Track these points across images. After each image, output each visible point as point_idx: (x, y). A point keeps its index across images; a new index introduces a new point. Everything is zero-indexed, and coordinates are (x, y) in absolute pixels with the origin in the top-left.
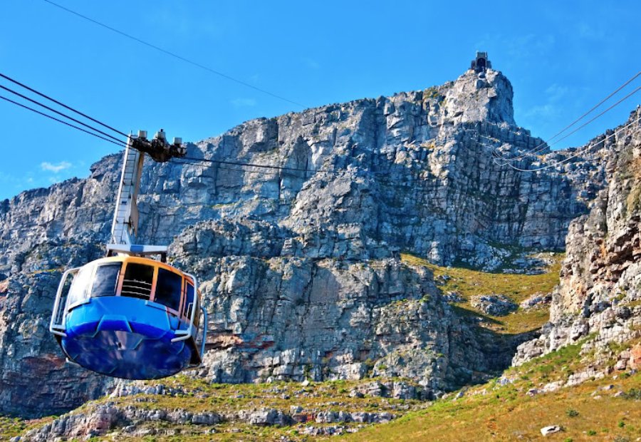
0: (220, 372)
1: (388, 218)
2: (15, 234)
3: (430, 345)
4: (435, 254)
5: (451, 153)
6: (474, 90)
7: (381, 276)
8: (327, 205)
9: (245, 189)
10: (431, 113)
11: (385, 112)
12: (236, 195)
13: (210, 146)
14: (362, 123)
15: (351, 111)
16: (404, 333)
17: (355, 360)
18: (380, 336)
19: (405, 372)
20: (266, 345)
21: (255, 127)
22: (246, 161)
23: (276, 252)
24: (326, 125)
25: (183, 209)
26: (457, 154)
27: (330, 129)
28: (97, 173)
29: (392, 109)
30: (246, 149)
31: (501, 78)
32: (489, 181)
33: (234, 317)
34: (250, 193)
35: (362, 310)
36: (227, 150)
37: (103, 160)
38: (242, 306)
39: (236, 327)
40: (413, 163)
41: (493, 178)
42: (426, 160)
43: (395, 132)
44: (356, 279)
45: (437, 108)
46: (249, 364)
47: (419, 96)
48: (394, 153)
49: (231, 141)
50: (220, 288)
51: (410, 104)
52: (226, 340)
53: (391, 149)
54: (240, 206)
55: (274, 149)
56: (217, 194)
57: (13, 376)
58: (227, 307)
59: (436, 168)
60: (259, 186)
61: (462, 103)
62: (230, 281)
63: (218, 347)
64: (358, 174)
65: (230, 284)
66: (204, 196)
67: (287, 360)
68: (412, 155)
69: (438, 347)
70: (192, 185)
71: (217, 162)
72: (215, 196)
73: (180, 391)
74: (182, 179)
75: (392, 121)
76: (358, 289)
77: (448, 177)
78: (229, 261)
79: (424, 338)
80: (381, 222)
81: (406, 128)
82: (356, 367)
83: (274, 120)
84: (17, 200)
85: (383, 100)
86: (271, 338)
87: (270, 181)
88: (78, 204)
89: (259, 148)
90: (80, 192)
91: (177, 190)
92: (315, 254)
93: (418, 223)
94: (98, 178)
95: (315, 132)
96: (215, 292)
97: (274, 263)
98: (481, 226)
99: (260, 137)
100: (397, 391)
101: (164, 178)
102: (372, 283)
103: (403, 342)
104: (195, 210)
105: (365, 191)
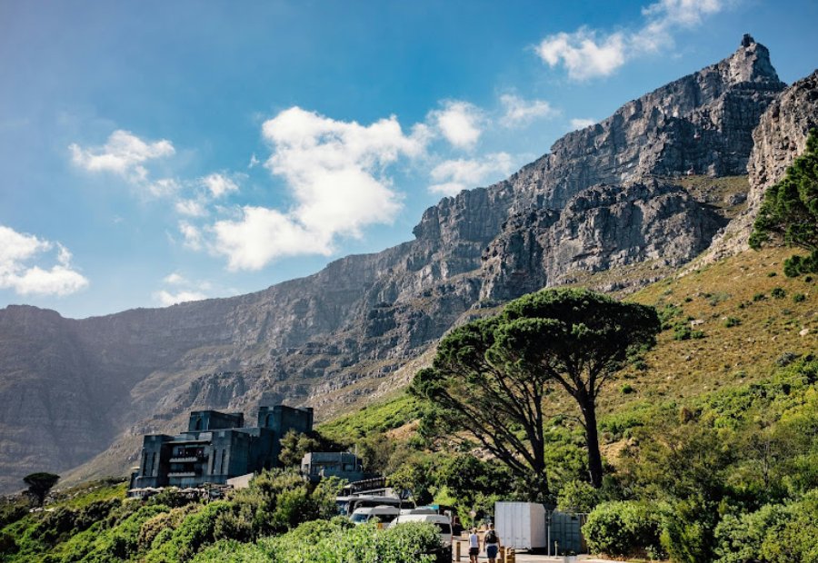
0: (594, 267)
1: (688, 156)
2: (523, 190)
3: (691, 234)
4: (712, 173)
5: (722, 109)
6: (744, 58)
7: (664, 204)
8: (653, 158)
9: (629, 143)
10: (724, 76)
11: (698, 81)
12: (626, 147)
13: (607, 124)
14: (686, 91)
15: (679, 86)
16: (678, 231)
17: (656, 249)
18: (667, 235)
19: (679, 252)
20: (614, 249)
21: (630, 107)
22: (628, 126)
23: (613, 201)
24: (667, 96)
25: (600, 161)
26: (725, 109)
27: (669, 99)
28: (554, 151)
29: (702, 79)
30: (627, 120)
31: (760, 47)
32: (747, 118)
33: (597, 239)
34: (632, 144)
35: (657, 223)
36: (617, 123)
37: (556, 143)
38: (600, 233)
39: (599, 244)
40: (702, 119)
41: (750, 116)
42: (709, 116)
43: (705, 92)
44: (653, 208)
45: (727, 71)
46: (608, 260)
47: (716, 66)
48: (691, 117)
49: (618, 117)
50: (588, 226)
51: (711, 73)
52: (595, 250)
53: (689, 114)
54: (628, 152)
55: (642, 117)
56: (615, 149)
57: (508, 283)
58: (593, 235)
59: (714, 120)
60: (636, 139)
61: (738, 68)
62: (592, 222)
63: (593, 254)
64: (668, 138)
65: (592, 224)
66: (609, 152)
67: (624, 255)
68: (701, 115)
69: (695, 235)
70: (601, 147)
71: (612, 130)
72: (615, 151)
73: (575, 280)
74: (596, 145)
75: (703, 86)
76: (654, 213)
77: (722, 123)
78: (591, 212)
79: (688, 231)
80: (683, 160)
81: (711, 88)
82: (656, 252)
83: (639, 100)
84: (521, 171)
85: (697, 74)
86: (616, 246)
87: (642, 135)
88: (549, 169)
89: (634, 117)
90: (548, 163)
91: (595, 152)
92: (632, 198)
93: (705, 156)
94: (555, 153)
95: (661, 102)
96: (587, 229)
97: (613, 209)
98: (744, 145)
99: (633, 111)
100: (674, 262)
101: (586, 147)
102: (661, 208)
103: (678, 235)
104: (605, 160)
105: (672, 146)
